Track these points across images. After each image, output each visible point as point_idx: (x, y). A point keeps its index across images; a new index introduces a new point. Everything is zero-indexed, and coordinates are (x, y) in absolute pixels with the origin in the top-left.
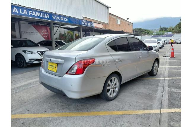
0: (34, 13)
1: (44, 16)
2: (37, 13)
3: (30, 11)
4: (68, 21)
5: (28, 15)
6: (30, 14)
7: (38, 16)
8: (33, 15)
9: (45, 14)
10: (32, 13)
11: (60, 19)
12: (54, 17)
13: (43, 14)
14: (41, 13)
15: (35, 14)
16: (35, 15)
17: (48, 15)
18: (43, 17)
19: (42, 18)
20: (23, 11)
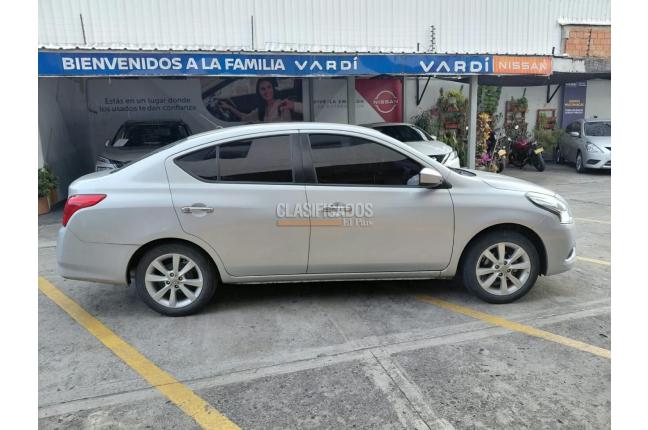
0: (238, 64)
1: (268, 65)
2: (247, 61)
3: (227, 60)
4: (355, 68)
5: (223, 70)
6: (227, 65)
7: (251, 67)
8: (235, 68)
9: (272, 61)
10: (234, 62)
11: (324, 67)
12: (301, 64)
13: (264, 60)
14: (260, 61)
15: (241, 63)
16: (241, 66)
17: (279, 61)
18: (265, 68)
19: (263, 72)
20: (208, 64)
